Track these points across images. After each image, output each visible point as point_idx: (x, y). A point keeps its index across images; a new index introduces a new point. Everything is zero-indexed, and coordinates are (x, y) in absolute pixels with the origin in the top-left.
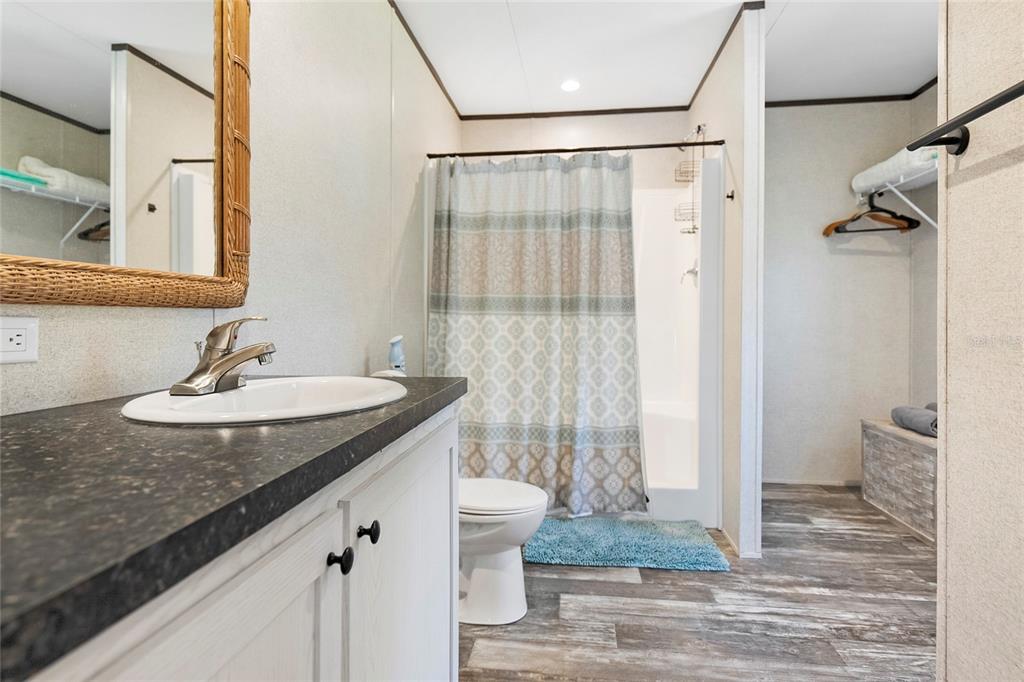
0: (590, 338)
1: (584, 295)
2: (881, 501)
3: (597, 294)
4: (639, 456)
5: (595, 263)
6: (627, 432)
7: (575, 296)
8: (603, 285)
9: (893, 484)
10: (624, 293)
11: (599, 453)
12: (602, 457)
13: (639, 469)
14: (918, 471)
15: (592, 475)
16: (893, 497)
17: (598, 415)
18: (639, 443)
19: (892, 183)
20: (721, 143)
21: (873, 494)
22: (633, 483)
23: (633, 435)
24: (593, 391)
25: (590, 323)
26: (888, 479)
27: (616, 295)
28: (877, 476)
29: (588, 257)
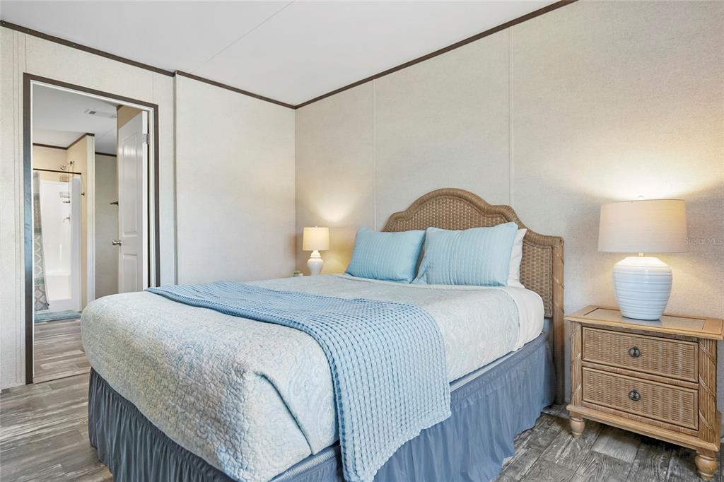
4: (44, 289)
10: (36, 226)
18: (44, 284)
20: (80, 174)
23: (42, 281)
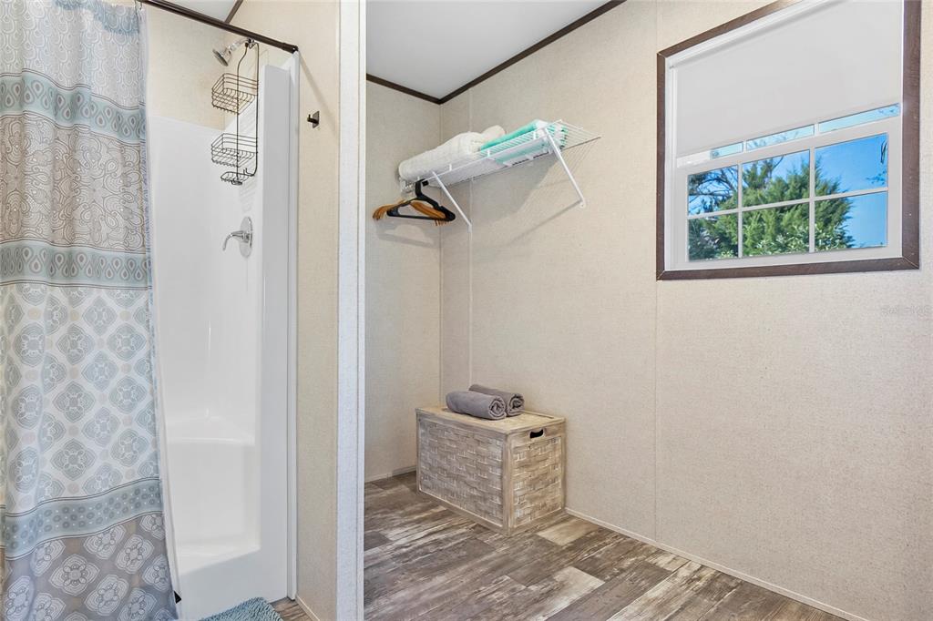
0: (52, 329)
1: (36, 244)
2: (439, 490)
3: (71, 244)
4: (162, 527)
5: (64, 186)
6: (137, 492)
7: (13, 244)
8: (82, 228)
9: (454, 472)
10: (128, 250)
11: (74, 546)
12: (83, 553)
13: (161, 548)
14: (484, 457)
15: (57, 593)
16: (454, 485)
17: (73, 475)
18: (161, 505)
19: (436, 172)
20: (291, 49)
21: (430, 484)
22: (149, 577)
23: (151, 493)
24: (59, 431)
25: (52, 301)
26: (447, 467)
27: (114, 252)
28: (435, 465)
29: (47, 169)
